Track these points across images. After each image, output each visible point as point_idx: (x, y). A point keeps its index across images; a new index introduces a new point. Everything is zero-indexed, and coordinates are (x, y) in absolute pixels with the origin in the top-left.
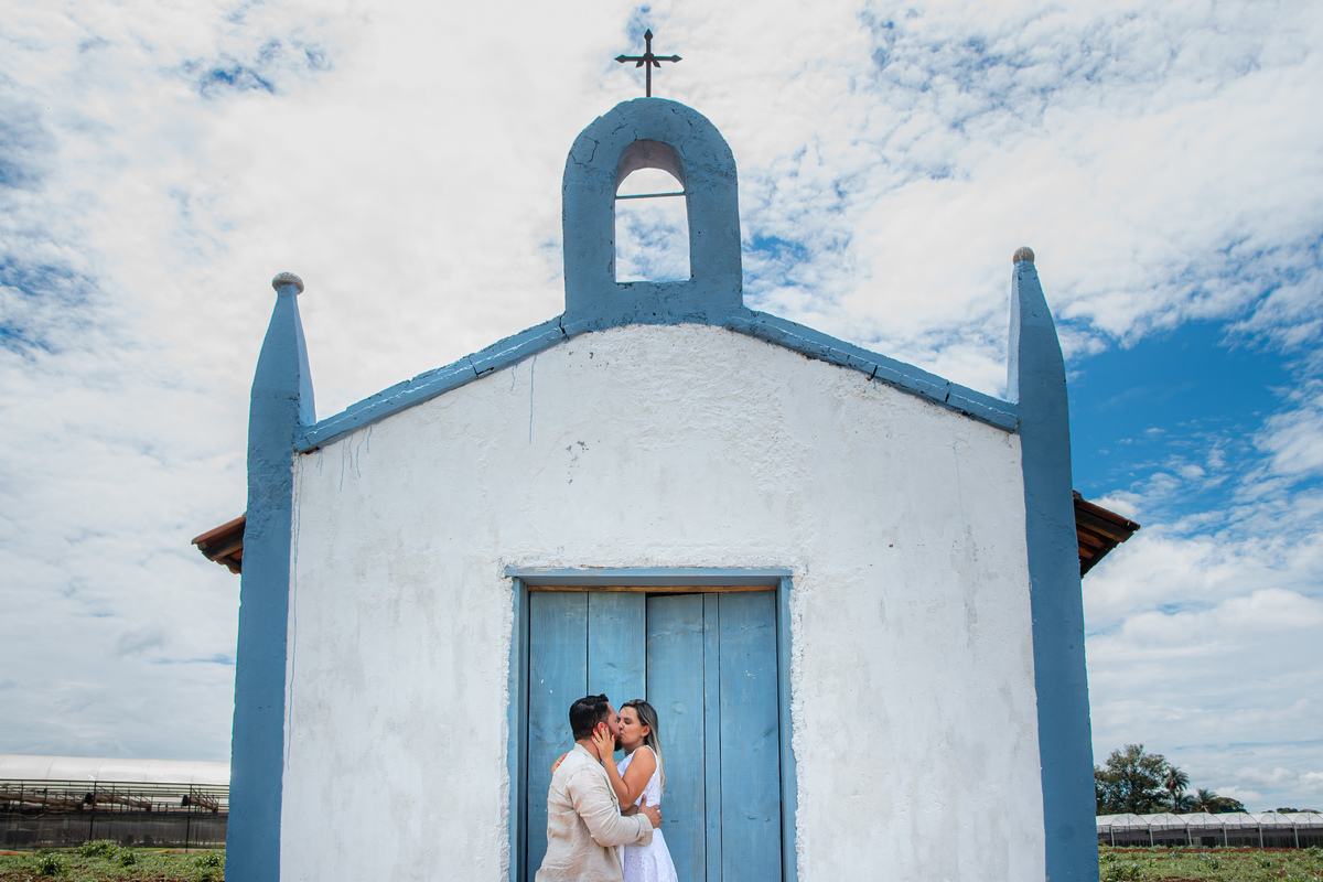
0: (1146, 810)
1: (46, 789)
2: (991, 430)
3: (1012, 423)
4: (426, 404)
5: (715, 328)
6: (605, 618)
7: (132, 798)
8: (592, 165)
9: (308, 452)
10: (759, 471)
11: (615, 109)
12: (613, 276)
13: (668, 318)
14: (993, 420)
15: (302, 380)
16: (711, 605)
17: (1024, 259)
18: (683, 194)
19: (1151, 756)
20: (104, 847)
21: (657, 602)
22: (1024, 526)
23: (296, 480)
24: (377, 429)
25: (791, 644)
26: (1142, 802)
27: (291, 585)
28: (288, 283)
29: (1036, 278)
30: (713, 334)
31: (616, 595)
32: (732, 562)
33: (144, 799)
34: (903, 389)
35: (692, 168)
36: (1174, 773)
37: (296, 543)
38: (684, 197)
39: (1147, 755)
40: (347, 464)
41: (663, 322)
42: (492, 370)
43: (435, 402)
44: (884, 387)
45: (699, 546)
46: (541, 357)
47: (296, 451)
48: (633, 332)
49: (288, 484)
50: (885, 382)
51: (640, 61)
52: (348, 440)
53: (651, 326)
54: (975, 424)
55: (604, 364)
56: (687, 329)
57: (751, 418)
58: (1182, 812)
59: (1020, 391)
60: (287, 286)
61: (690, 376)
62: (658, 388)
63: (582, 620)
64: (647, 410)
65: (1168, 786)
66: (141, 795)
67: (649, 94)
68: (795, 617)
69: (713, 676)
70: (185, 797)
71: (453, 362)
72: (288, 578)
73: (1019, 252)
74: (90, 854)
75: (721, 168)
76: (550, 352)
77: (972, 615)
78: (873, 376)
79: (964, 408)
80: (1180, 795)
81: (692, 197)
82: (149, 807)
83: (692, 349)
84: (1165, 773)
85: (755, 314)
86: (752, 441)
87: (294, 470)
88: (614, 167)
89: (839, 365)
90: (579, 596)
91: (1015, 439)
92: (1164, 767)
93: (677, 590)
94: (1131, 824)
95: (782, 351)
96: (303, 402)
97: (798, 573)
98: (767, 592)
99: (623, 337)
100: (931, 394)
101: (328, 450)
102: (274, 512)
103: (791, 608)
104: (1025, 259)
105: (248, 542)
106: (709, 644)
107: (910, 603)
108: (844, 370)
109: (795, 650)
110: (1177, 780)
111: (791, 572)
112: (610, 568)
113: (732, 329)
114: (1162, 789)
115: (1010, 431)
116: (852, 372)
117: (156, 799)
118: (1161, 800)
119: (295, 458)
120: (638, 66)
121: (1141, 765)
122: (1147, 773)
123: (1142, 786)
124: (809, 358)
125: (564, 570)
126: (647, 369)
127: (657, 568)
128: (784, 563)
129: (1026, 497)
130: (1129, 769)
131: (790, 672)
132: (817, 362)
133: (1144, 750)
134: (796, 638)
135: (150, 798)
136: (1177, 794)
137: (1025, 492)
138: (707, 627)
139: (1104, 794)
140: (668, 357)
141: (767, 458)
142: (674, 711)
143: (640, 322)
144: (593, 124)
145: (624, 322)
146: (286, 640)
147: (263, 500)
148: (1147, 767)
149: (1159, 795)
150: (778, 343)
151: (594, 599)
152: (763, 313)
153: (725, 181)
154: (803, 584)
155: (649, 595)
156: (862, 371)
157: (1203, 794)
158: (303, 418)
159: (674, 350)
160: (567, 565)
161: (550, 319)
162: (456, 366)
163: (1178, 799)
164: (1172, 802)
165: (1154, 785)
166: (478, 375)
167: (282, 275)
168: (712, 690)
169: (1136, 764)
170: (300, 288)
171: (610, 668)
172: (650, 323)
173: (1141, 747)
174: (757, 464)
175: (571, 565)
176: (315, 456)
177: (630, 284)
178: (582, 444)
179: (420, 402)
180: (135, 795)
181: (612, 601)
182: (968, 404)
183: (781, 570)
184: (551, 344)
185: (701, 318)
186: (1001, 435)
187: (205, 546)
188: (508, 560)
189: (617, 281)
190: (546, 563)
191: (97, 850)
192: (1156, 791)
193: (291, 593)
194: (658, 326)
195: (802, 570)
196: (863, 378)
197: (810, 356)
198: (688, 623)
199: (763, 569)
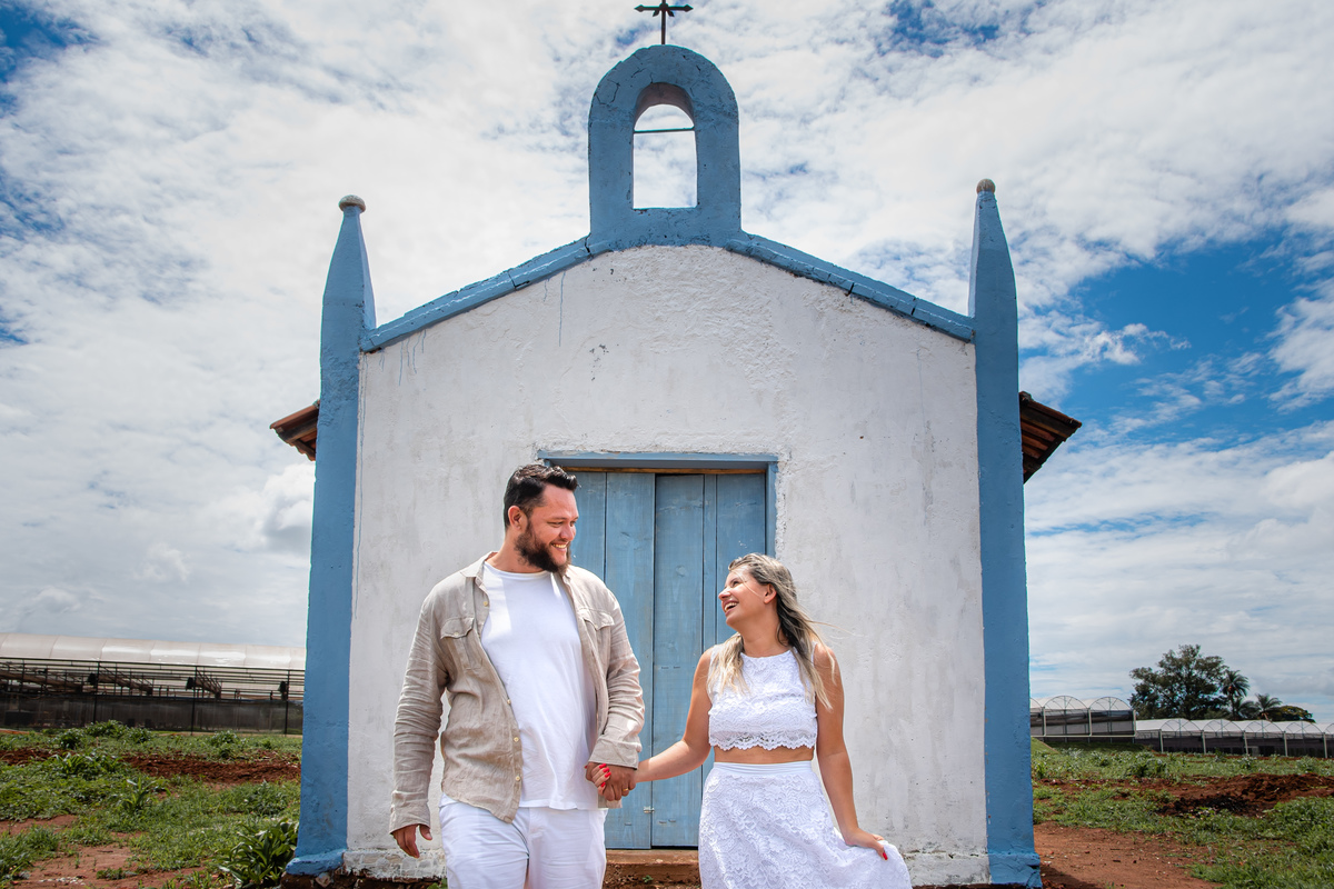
0: (1200, 716)
1: (46, 670)
2: (950, 339)
3: (967, 334)
4: (472, 312)
5: (717, 249)
6: (620, 494)
7: (134, 680)
8: (614, 105)
9: (372, 352)
10: (752, 372)
11: (634, 55)
12: (631, 203)
13: (676, 239)
14: (951, 331)
15: (366, 289)
16: (711, 484)
17: (985, 190)
18: (692, 129)
19: (1208, 658)
20: (111, 727)
21: (665, 481)
22: (975, 423)
23: (362, 375)
24: (430, 333)
25: (776, 519)
26: (1197, 706)
27: (358, 465)
28: (353, 205)
29: (995, 207)
30: (716, 254)
31: (629, 475)
32: (727, 449)
33: (145, 682)
34: (875, 303)
35: (700, 108)
36: (1232, 677)
37: (362, 429)
38: (693, 132)
39: (1204, 657)
40: (405, 362)
41: (673, 243)
42: (528, 283)
43: (479, 310)
44: (859, 302)
45: (701, 435)
46: (569, 273)
47: (361, 350)
48: (646, 252)
49: (355, 379)
50: (860, 297)
51: (656, 10)
52: (405, 342)
53: (663, 247)
54: (936, 335)
55: (622, 279)
56: (693, 249)
57: (746, 327)
58: (1240, 719)
59: (976, 306)
60: (351, 207)
61: (695, 290)
62: (668, 300)
63: (601, 495)
64: (658, 319)
65: (1225, 691)
66: (143, 677)
67: (663, 42)
68: (779, 496)
69: (711, 544)
70: (190, 680)
71: (495, 275)
72: (356, 458)
73: (981, 183)
74: (96, 734)
75: (725, 109)
76: (577, 268)
77: (929, 497)
78: (850, 292)
79: (927, 321)
80: (1238, 702)
81: (700, 134)
82: (149, 690)
83: (697, 267)
84: (1224, 677)
85: (751, 237)
86: (747, 347)
87: (360, 367)
88: (633, 106)
89: (822, 282)
90: (599, 476)
91: (971, 348)
92: (1222, 671)
93: (682, 471)
94: (1183, 730)
95: (773, 270)
96: (367, 308)
97: (783, 459)
98: (756, 475)
99: (639, 256)
100: (899, 308)
101: (389, 350)
102: (344, 402)
103: (777, 488)
104: (987, 189)
105: (321, 426)
106: (708, 517)
107: (876, 486)
108: (825, 288)
109: (779, 524)
110: (1235, 685)
111: (777, 458)
112: (625, 453)
113: (731, 250)
114: (1219, 694)
115: (966, 341)
116: (832, 289)
117: (156, 682)
118: (1218, 706)
119: (361, 356)
120: (656, 14)
121: (1196, 668)
122: (1204, 676)
123: (1197, 691)
124: (796, 275)
125: (587, 453)
126: (659, 284)
127: (664, 453)
128: (771, 450)
129: (978, 398)
130: (1184, 672)
131: (775, 542)
132: (803, 279)
133: (1200, 652)
134: (779, 514)
135: (151, 681)
136: (1235, 699)
137: (978, 394)
138: (706, 503)
139: (1157, 698)
140: (677, 273)
141: (758, 362)
142: (678, 574)
143: (654, 244)
144: (615, 68)
145: (640, 245)
146: (353, 511)
147: (334, 393)
148: (1203, 669)
149: (1217, 701)
150: (770, 263)
151: (612, 478)
152: (758, 237)
153: (728, 120)
154: (786, 470)
155: (657, 475)
156: (841, 288)
157: (1263, 701)
158: (367, 322)
159: (682, 267)
160: (589, 450)
161: (577, 239)
162: (497, 279)
163: (1236, 705)
164: (1229, 708)
165: (1212, 689)
166: (516, 288)
167: (348, 198)
168: (710, 557)
169: (1192, 666)
170: (362, 209)
171: (624, 536)
172: (662, 244)
173: (1198, 648)
174: (750, 366)
175: (593, 449)
176: (377, 355)
177: (646, 210)
178: (604, 347)
179: (467, 310)
180: (137, 678)
181: (627, 479)
182: (931, 317)
183: (768, 456)
184: (578, 261)
185: (706, 240)
186: (958, 345)
187: (281, 430)
188: (541, 445)
189: (635, 207)
190: (572, 448)
191: (103, 731)
192: (1213, 696)
193: (358, 471)
194: (669, 247)
195: (786, 457)
196: (841, 294)
197: (797, 274)
198: (690, 499)
199: (753, 455)
